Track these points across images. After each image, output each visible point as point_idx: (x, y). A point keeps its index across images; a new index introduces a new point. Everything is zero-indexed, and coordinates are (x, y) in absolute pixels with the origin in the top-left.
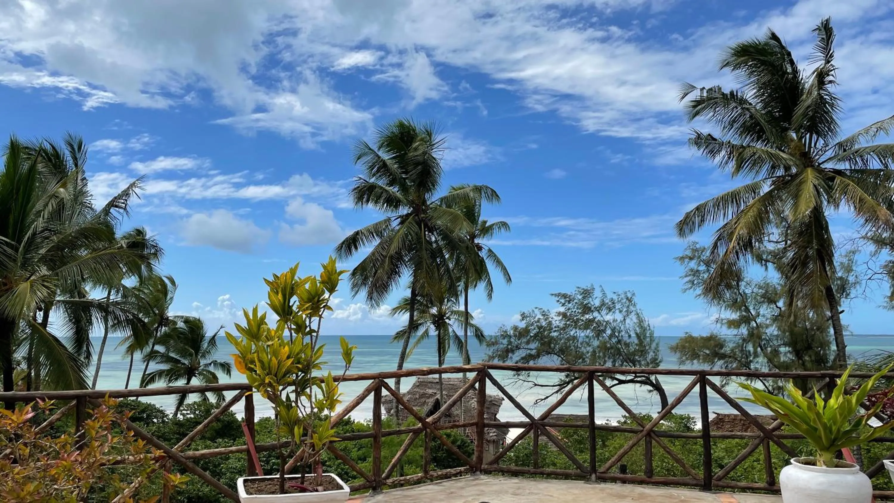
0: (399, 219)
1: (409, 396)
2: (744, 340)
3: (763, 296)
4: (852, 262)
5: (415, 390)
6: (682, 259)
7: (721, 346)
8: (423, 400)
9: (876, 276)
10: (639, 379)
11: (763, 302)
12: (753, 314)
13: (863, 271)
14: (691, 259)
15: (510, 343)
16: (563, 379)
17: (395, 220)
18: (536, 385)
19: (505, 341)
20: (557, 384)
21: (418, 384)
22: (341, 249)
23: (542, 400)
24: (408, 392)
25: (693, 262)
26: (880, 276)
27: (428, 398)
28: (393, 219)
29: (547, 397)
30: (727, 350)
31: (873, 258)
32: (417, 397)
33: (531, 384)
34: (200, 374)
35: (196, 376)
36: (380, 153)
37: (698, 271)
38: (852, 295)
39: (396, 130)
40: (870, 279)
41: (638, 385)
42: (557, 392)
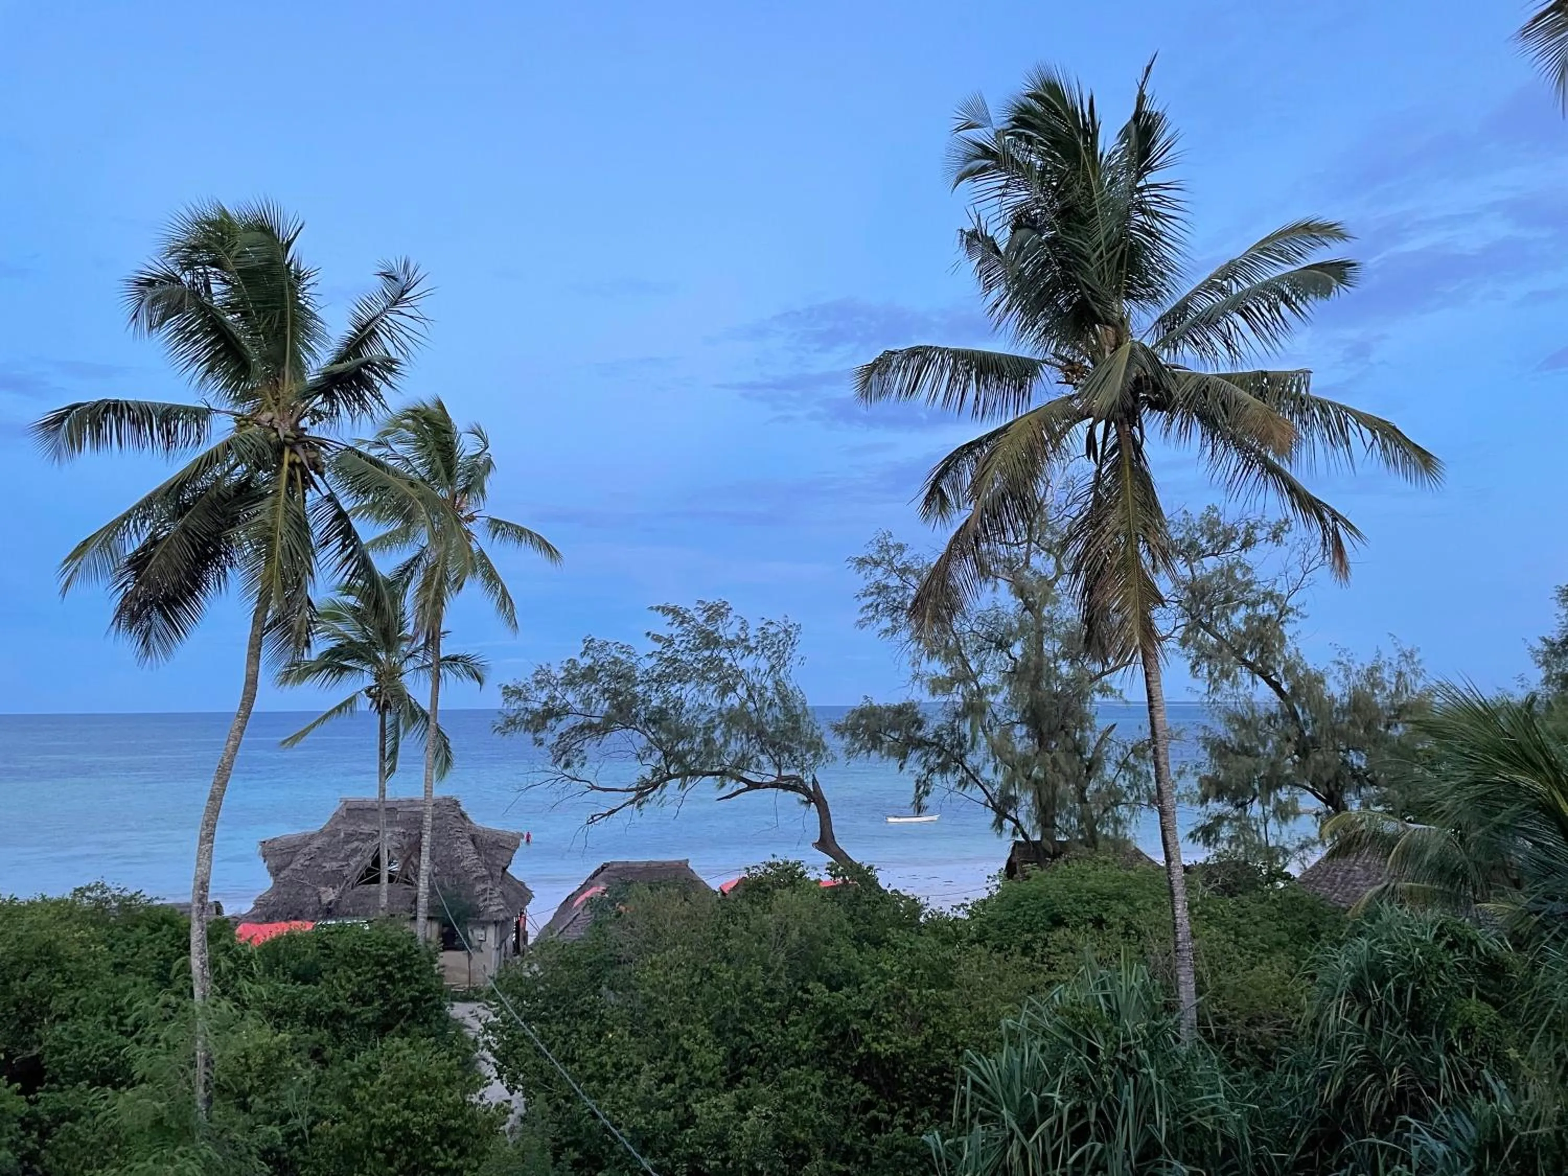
1: (324, 839)
2: (957, 715)
3: (989, 638)
5: (338, 826)
6: (862, 562)
7: (920, 724)
10: (785, 781)
11: (990, 648)
12: (973, 669)
14: (877, 564)
16: (645, 778)
18: (593, 788)
20: (634, 786)
21: (343, 813)
23: (604, 815)
24: (321, 831)
25: (880, 570)
29: (613, 811)
30: (927, 732)
32: (341, 840)
33: (584, 786)
37: (886, 587)
42: (632, 802)
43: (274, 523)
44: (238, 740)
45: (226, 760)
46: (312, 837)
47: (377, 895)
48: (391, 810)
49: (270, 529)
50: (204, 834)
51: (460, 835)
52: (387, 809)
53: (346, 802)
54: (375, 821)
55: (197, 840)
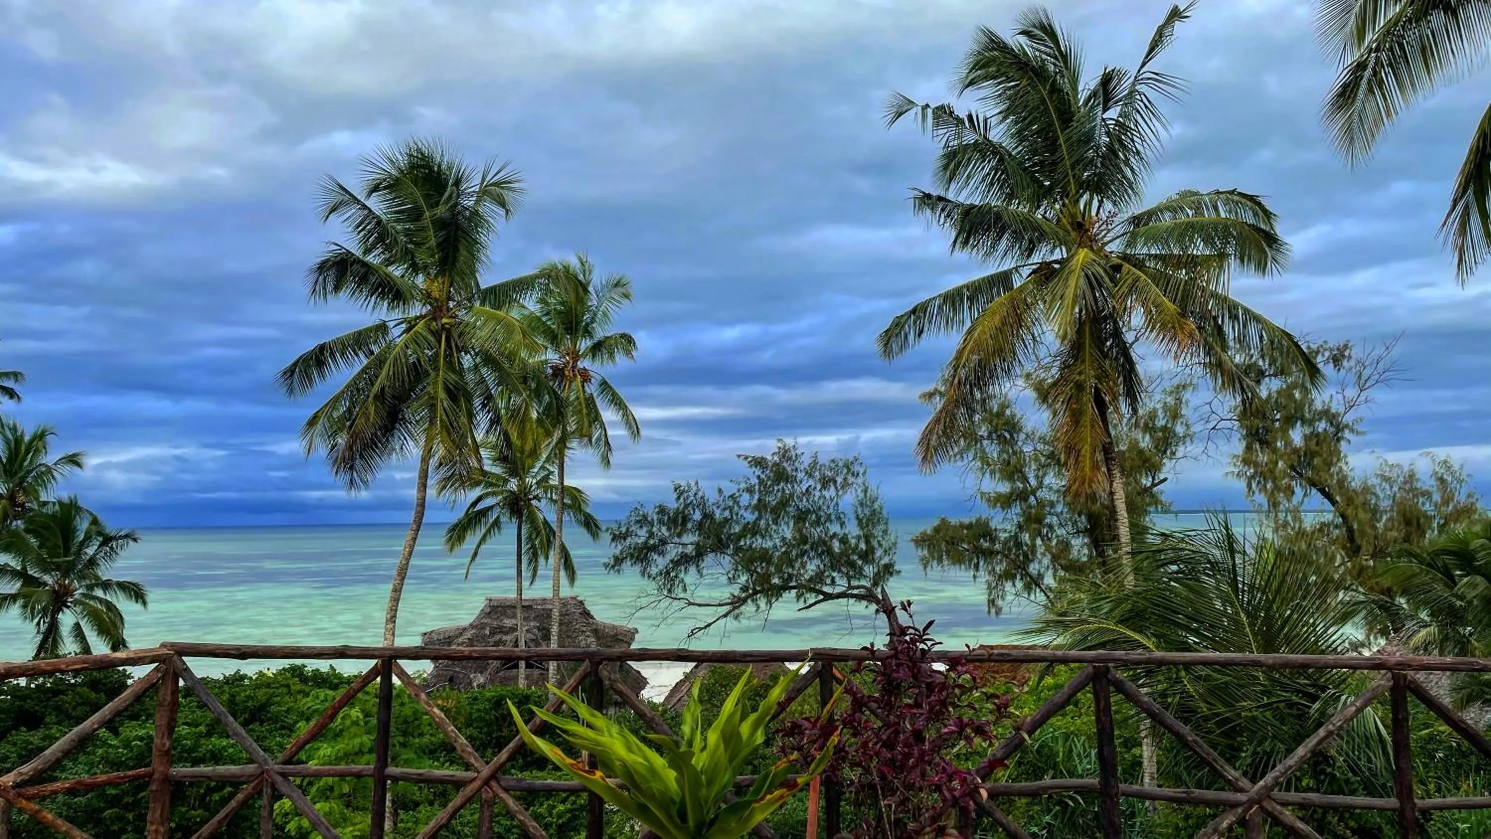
0: (404, 325)
1: (473, 631)
2: (1018, 527)
3: (1050, 456)
4: (1181, 403)
5: (485, 621)
8: (497, 637)
9: (1223, 424)
10: (855, 592)
11: (1049, 465)
12: (1032, 484)
13: (1204, 416)
15: (651, 535)
16: (736, 594)
17: (395, 326)
18: (690, 604)
19: (643, 533)
20: (726, 602)
21: (488, 610)
22: (292, 375)
23: (701, 629)
24: (471, 625)
26: (1228, 424)
27: (506, 633)
28: (391, 324)
29: (709, 625)
30: (997, 542)
31: (1219, 396)
32: (487, 632)
33: (682, 603)
34: (76, 603)
35: (68, 607)
36: (370, 203)
38: (1179, 454)
39: (403, 161)
40: (1214, 428)
41: (852, 601)
42: (725, 616)
43: (435, 392)
44: (412, 547)
45: (404, 562)
46: (464, 629)
47: (516, 678)
48: (527, 608)
49: (433, 398)
50: (389, 616)
51: (584, 629)
52: (523, 607)
53: (490, 600)
54: (514, 616)
55: (384, 620)
